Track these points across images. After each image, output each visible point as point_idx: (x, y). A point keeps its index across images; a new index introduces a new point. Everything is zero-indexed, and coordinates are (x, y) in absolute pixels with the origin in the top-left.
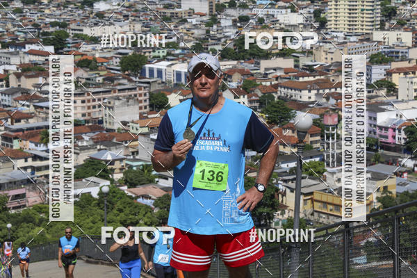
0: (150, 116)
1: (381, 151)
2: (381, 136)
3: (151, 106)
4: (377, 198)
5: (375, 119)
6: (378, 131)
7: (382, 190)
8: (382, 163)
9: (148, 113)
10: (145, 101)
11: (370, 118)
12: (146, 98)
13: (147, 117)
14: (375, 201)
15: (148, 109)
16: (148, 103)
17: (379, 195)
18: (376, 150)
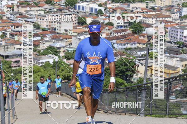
0: (78, 28)
1: (185, 48)
2: (185, 41)
3: (78, 23)
4: (182, 70)
5: (183, 33)
6: (184, 38)
7: (184, 66)
8: (185, 53)
9: (77, 26)
10: (76, 20)
11: (181, 32)
12: (76, 19)
13: (76, 28)
14: (181, 71)
15: (77, 24)
16: (77, 21)
17: (183, 68)
18: (182, 48)
